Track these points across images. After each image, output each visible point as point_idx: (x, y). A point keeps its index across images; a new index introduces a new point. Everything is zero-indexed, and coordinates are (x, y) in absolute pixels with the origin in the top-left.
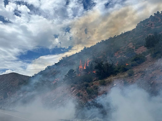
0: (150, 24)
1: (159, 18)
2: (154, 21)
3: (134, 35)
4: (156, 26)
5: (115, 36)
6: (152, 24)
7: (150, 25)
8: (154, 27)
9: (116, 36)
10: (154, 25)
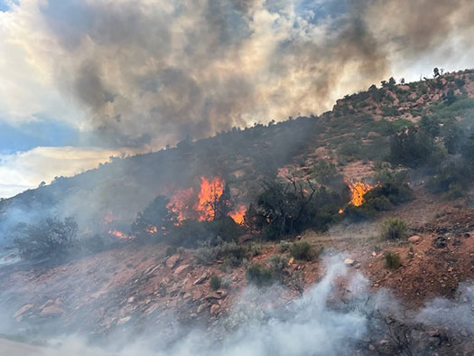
0: (371, 107)
1: (395, 96)
2: (381, 101)
3: (329, 128)
4: (384, 116)
5: (273, 121)
6: (375, 108)
7: (369, 110)
8: (380, 117)
9: (275, 123)
10: (380, 112)
